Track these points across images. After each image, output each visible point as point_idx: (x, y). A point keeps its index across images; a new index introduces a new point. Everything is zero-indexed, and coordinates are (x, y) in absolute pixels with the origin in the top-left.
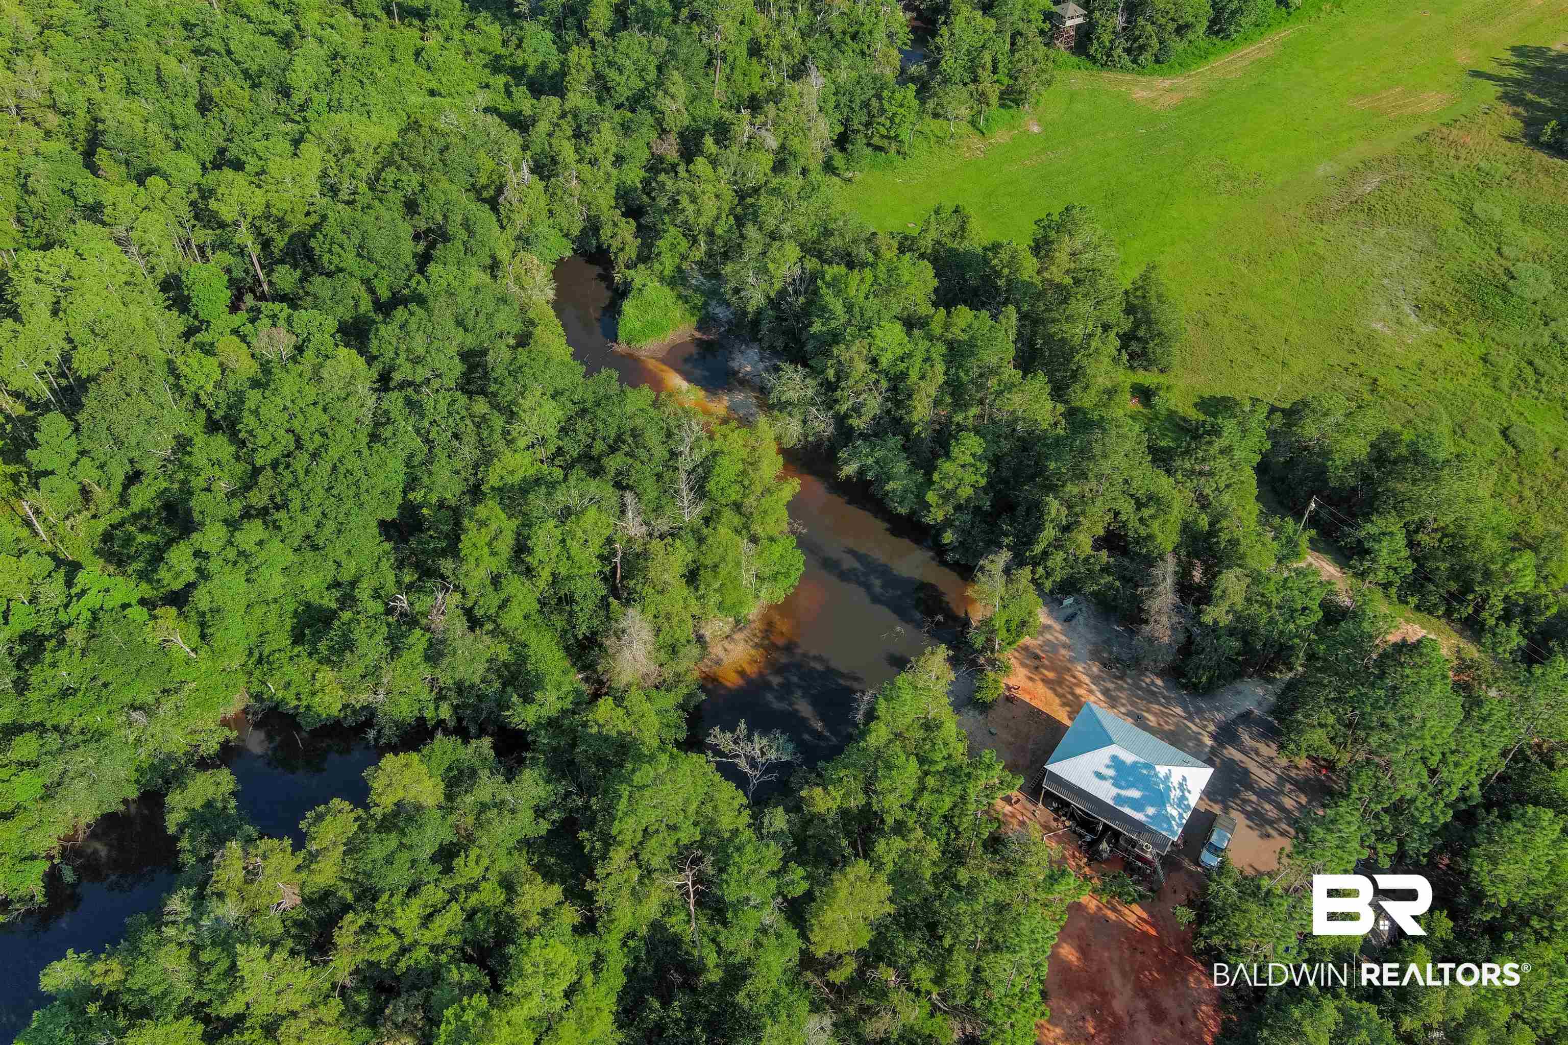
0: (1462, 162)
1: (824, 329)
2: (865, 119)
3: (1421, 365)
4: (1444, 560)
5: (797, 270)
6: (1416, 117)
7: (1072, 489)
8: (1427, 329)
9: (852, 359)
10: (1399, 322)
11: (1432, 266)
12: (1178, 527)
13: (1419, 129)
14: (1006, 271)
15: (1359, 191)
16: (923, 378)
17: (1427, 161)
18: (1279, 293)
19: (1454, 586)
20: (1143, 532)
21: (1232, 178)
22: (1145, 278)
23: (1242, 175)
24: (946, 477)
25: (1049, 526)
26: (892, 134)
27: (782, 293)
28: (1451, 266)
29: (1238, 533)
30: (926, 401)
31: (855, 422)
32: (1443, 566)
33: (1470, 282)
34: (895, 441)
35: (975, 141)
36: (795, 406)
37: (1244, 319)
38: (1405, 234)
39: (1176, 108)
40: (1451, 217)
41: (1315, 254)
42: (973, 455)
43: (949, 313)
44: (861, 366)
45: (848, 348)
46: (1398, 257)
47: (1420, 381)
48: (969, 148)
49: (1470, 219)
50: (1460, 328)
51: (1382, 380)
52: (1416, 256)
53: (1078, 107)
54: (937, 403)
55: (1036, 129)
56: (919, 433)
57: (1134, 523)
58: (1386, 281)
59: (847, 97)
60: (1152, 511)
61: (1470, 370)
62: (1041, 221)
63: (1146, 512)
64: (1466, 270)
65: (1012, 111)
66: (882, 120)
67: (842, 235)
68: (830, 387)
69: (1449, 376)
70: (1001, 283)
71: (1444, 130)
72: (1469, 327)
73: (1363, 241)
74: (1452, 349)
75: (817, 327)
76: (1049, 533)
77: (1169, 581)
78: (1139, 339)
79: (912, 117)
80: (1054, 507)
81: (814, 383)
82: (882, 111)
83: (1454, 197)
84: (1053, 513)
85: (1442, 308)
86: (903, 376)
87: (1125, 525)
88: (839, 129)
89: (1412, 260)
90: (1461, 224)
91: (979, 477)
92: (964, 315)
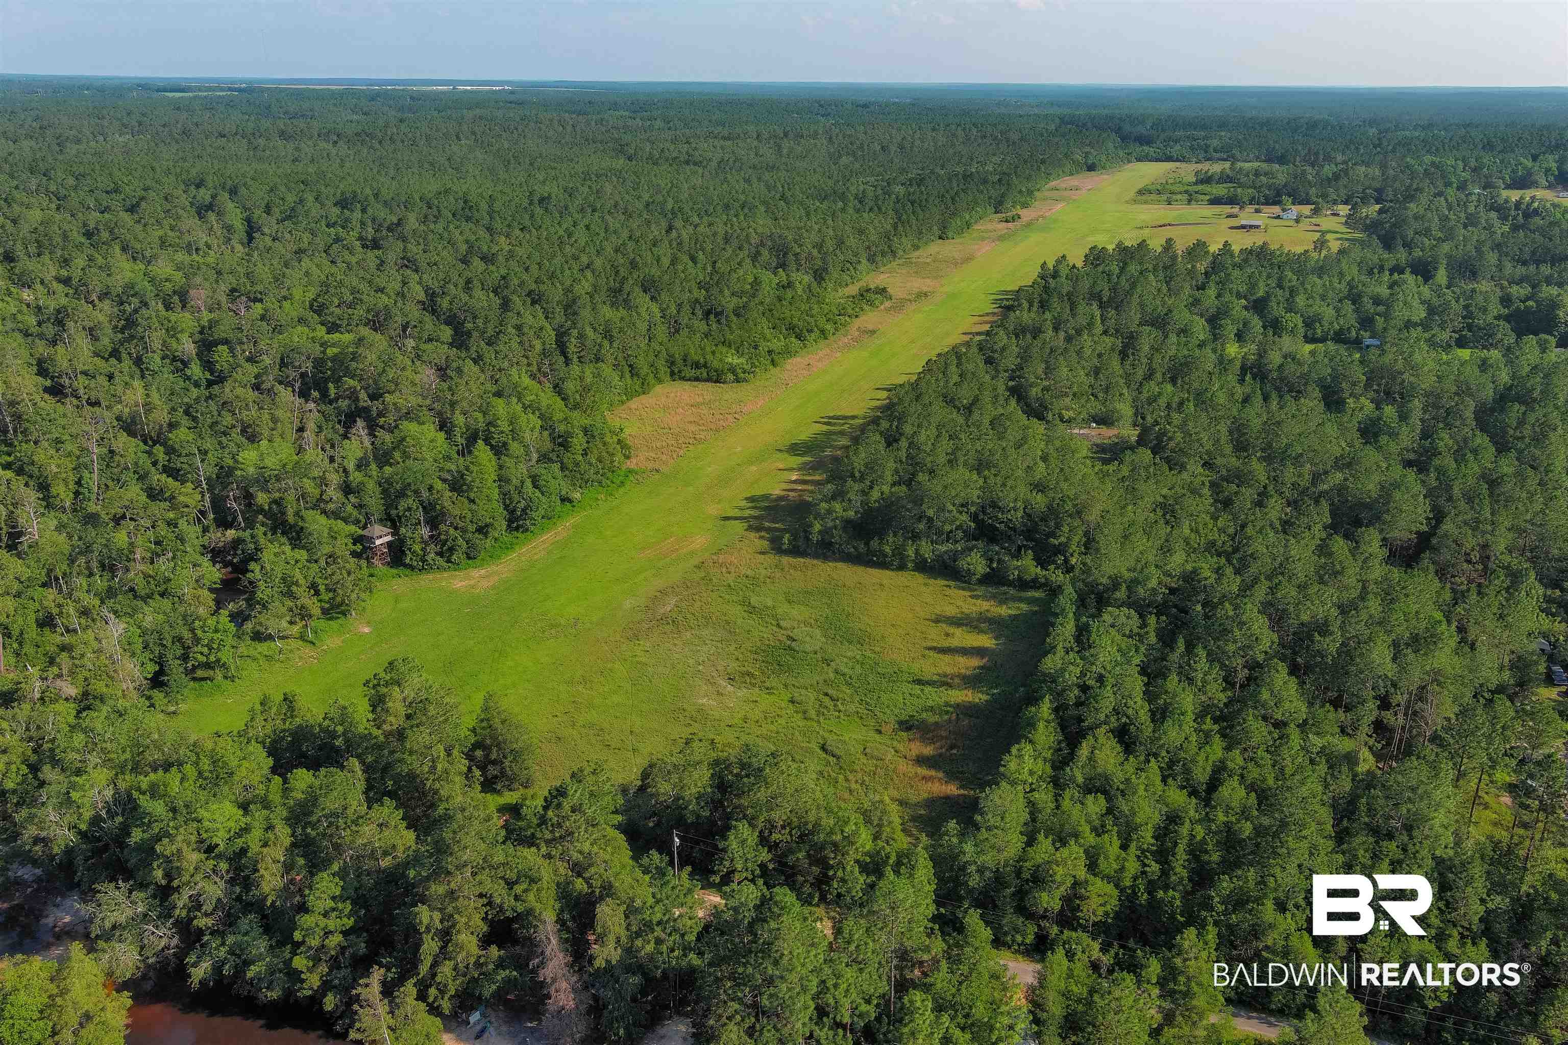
0: (733, 574)
1: (146, 836)
2: (179, 652)
3: (745, 720)
4: (800, 851)
5: (109, 793)
6: (692, 553)
7: (437, 889)
8: (743, 693)
9: (179, 851)
10: (719, 693)
11: (732, 648)
12: (553, 892)
13: (695, 561)
14: (340, 729)
15: (662, 611)
16: (265, 845)
17: (707, 579)
18: (616, 699)
19: (816, 870)
20: (520, 908)
21: (552, 626)
22: (486, 709)
23: (563, 622)
24: (309, 932)
25: (427, 938)
26: (212, 658)
27: (96, 820)
28: (748, 645)
29: (609, 875)
30: (276, 868)
31: (202, 922)
32: (800, 855)
33: (764, 651)
34: (247, 921)
35: (308, 650)
36: (124, 928)
37: (591, 726)
38: (705, 632)
39: (493, 587)
40: (736, 612)
41: (638, 663)
42: (333, 898)
43: (285, 781)
44: (193, 857)
45: (172, 842)
46: (705, 649)
47: (747, 731)
48: (301, 658)
49: (752, 610)
50: (768, 684)
51: (718, 739)
52: (719, 645)
53: (403, 605)
54: (288, 867)
55: (366, 630)
56: (273, 902)
57: (508, 902)
58: (701, 668)
59: (156, 635)
60: (524, 886)
61: (784, 712)
62: (368, 682)
63: (518, 889)
64: (759, 644)
65: (339, 621)
66: (199, 648)
67: (159, 748)
68: (165, 893)
69: (769, 721)
70: (339, 742)
71: (715, 557)
72: (773, 682)
73: (675, 645)
74: (766, 701)
75: (137, 836)
76: (430, 946)
77: (554, 941)
78: (494, 762)
79: (230, 641)
80: (425, 915)
81: (142, 895)
82: (197, 640)
83: (734, 598)
84: (426, 921)
85: (749, 674)
86: (244, 851)
87: (501, 909)
88: (152, 668)
89: (717, 647)
90: (746, 615)
91: (345, 920)
92: (302, 778)
